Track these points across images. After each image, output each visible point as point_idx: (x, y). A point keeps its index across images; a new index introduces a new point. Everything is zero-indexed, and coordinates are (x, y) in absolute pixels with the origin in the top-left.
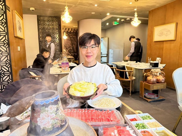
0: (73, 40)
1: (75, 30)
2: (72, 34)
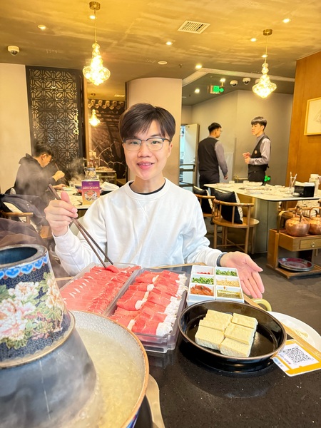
0: (115, 128)
1: (118, 104)
2: (112, 114)
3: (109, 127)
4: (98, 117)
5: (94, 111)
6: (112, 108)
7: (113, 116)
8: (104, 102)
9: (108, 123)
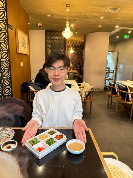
0: (80, 54)
1: (82, 44)
3: (78, 53)
4: (73, 49)
6: (79, 45)
7: (80, 49)
8: (76, 43)
9: (77, 52)
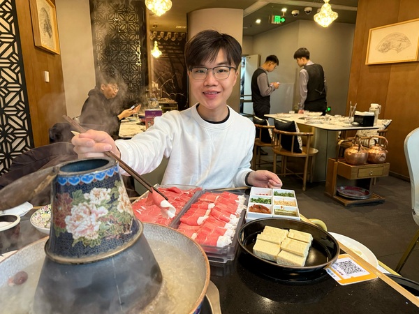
0: (176, 60)
2: (173, 46)
3: (170, 58)
4: (160, 49)
5: (156, 42)
6: (173, 40)
7: (174, 48)
8: (166, 34)
9: (169, 54)
